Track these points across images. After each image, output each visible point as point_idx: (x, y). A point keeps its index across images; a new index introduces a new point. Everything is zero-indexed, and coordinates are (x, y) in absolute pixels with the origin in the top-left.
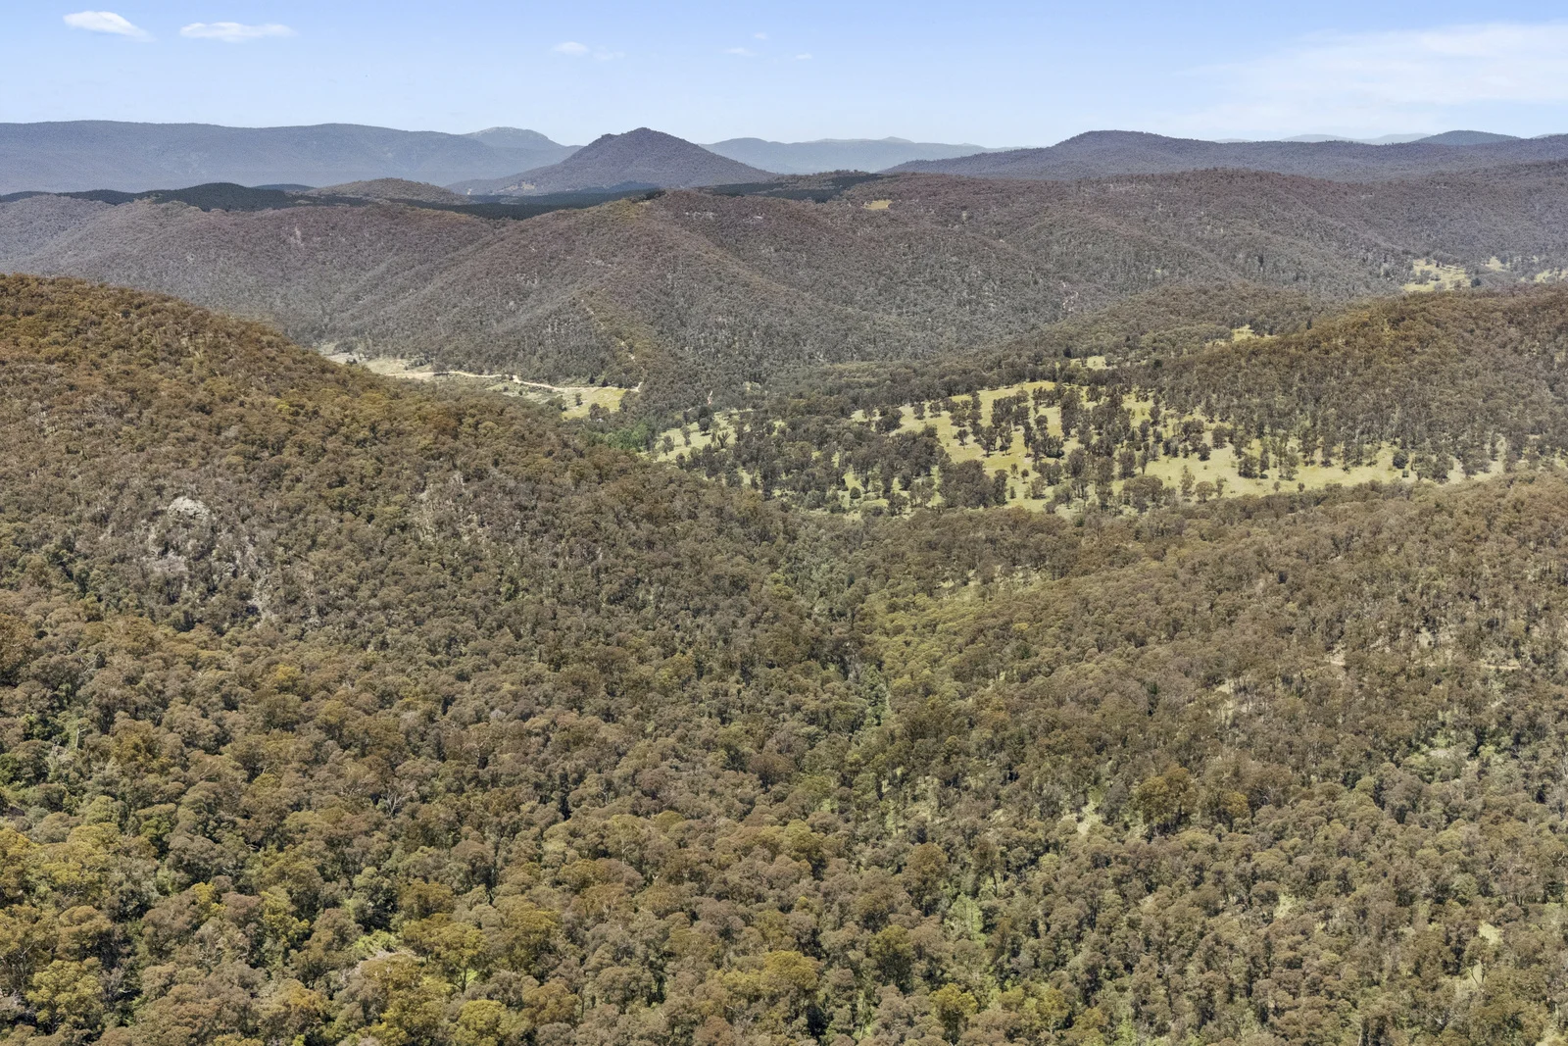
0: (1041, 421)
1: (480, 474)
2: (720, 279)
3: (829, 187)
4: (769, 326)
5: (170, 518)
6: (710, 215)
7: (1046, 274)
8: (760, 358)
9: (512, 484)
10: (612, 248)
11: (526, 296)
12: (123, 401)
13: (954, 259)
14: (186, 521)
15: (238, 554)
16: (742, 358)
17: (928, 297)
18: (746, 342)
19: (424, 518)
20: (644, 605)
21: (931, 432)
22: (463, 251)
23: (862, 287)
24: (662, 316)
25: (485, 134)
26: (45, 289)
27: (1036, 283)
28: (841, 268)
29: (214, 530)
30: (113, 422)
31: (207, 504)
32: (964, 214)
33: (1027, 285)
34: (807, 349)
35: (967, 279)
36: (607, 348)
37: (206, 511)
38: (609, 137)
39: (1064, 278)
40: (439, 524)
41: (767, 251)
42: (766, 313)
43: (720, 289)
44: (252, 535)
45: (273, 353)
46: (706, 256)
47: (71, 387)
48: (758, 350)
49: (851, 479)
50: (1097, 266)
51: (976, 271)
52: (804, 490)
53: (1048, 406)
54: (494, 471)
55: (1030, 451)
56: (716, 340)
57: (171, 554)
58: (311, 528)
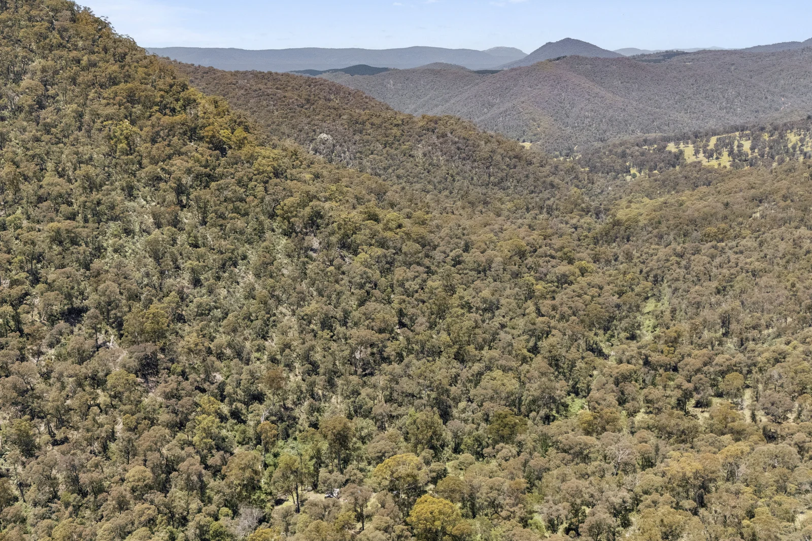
0: (740, 146)
1: (444, 135)
2: (589, 95)
3: (661, 58)
4: (612, 117)
5: (318, 140)
6: (589, 66)
7: (773, 94)
8: (605, 132)
9: (457, 139)
10: (536, 82)
11: (493, 106)
12: (304, 102)
13: (720, 86)
14: (324, 142)
15: (342, 155)
16: (596, 131)
17: (703, 105)
18: (599, 124)
19: (419, 153)
20: (508, 188)
21: (681, 153)
22: (466, 88)
23: (666, 100)
24: (557, 112)
25: (491, 50)
26: (280, 77)
27: (766, 98)
28: (656, 91)
29: (334, 146)
30: (299, 109)
31: (332, 136)
32: (733, 68)
33: (761, 99)
34: (631, 128)
35: (726, 96)
36: (527, 125)
37: (331, 139)
38: (550, 43)
39: (783, 96)
40: (425, 155)
41: (617, 83)
42: (610, 111)
43: (589, 100)
44: (348, 149)
45: (367, 100)
46: (583, 85)
47: (285, 97)
48: (605, 128)
49: (633, 171)
50: (804, 90)
51: (732, 92)
52: (608, 173)
53: (746, 140)
54: (449, 135)
55: (731, 159)
56: (583, 123)
57: (318, 154)
58: (372, 148)
